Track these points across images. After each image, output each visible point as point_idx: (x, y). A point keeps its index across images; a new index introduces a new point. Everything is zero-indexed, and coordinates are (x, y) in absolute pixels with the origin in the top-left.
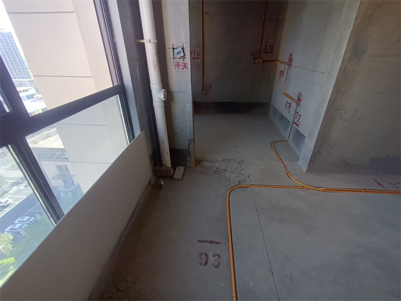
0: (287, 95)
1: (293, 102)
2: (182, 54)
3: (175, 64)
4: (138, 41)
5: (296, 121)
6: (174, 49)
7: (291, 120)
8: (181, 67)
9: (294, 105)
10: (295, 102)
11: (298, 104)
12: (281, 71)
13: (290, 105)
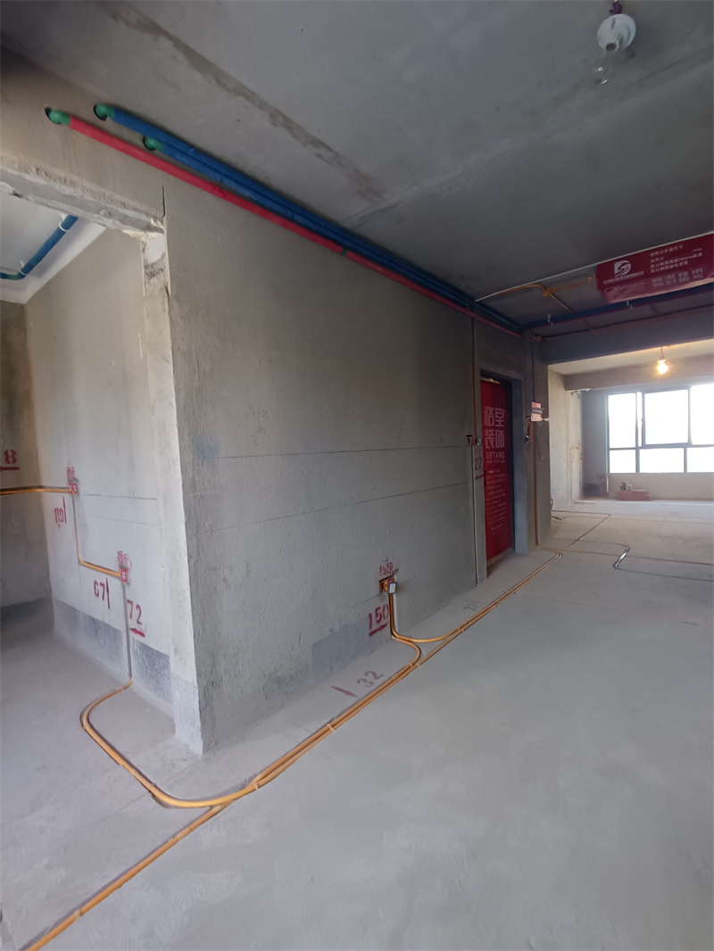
0: (90, 565)
1: (109, 577)
5: (133, 624)
7: (121, 626)
9: (115, 585)
10: (115, 577)
11: (125, 581)
12: (56, 510)
13: (106, 587)
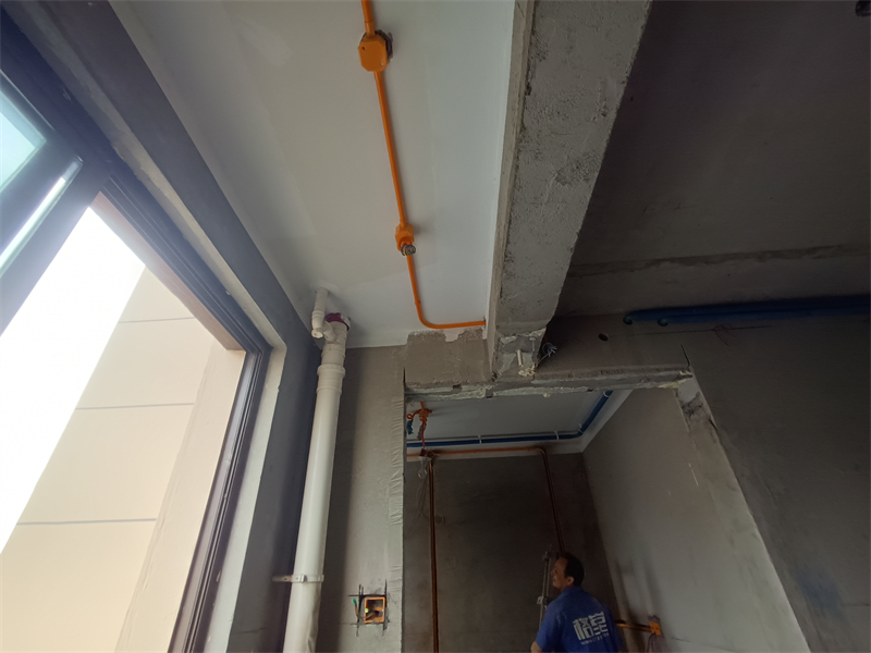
4: (277, 579)
6: (361, 597)
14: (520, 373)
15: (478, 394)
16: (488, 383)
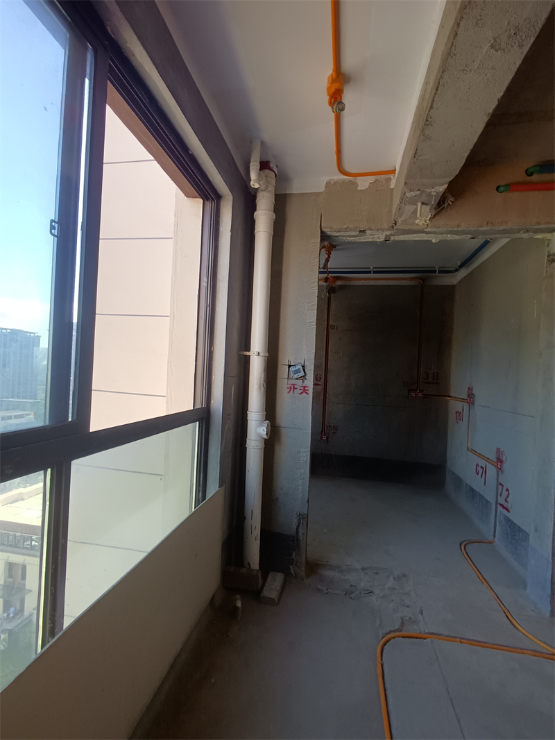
0: (474, 452)
1: (488, 464)
2: (302, 374)
3: (289, 386)
4: (241, 353)
5: (501, 500)
6: (290, 366)
7: (492, 499)
8: (298, 391)
9: (491, 470)
10: (492, 464)
11: (500, 470)
12: (457, 412)
13: (485, 470)
14: (417, 221)
15: (378, 238)
16: (388, 229)
